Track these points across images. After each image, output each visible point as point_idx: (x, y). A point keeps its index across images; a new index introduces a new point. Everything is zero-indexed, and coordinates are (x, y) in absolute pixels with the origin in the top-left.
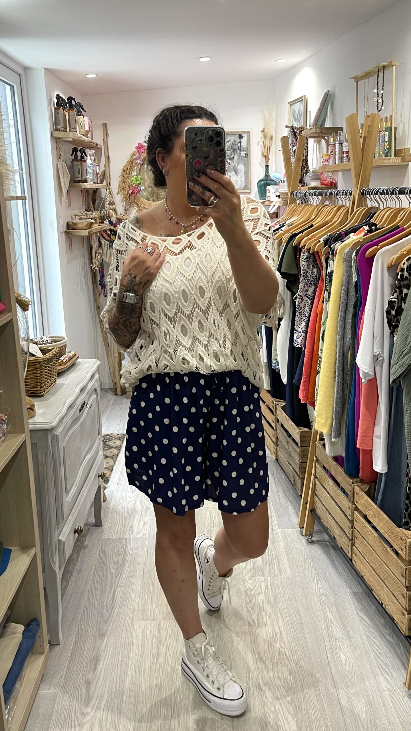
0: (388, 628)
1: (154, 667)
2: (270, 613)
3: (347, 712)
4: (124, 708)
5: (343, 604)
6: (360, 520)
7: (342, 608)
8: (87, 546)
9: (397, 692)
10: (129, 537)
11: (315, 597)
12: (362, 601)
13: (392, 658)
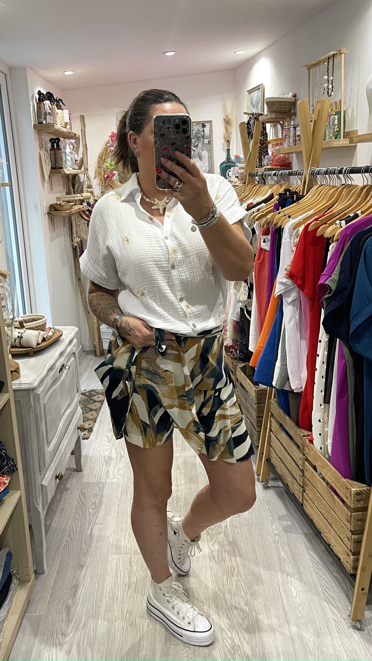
0: (336, 565)
1: (126, 596)
2: (229, 551)
3: (297, 640)
4: (99, 631)
5: (295, 543)
6: (310, 470)
7: (294, 547)
8: (69, 489)
9: (343, 624)
10: (105, 481)
11: (270, 536)
12: (313, 541)
13: (338, 593)
